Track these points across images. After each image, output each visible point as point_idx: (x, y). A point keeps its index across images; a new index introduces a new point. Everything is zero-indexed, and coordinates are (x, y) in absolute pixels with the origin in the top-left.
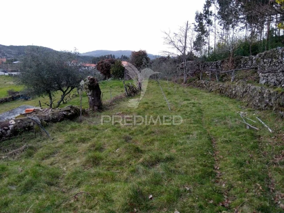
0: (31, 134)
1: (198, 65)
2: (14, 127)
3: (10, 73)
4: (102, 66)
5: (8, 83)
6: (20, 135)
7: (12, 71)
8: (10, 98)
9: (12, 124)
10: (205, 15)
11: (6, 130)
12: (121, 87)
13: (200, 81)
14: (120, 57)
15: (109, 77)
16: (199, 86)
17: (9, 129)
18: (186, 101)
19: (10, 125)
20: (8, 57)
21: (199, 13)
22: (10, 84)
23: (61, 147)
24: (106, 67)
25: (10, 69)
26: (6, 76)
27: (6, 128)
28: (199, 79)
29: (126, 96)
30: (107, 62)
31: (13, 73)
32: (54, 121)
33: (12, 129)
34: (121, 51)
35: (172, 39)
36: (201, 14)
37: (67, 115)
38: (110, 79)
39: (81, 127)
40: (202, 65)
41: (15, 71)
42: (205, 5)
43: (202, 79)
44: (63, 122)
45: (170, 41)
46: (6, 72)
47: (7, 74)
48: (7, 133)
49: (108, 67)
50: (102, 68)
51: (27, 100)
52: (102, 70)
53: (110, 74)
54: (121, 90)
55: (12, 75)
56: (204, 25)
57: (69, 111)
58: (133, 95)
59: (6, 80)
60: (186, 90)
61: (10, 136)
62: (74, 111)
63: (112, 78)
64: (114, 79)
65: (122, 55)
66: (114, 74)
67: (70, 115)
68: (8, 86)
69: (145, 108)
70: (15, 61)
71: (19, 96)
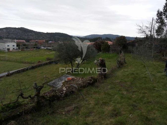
0: (74, 96)
1: (161, 46)
2: (66, 92)
3: (47, 48)
4: (96, 45)
5: (46, 53)
6: (69, 96)
7: (48, 47)
8: (48, 62)
9: (65, 90)
10: (164, 13)
11: (62, 94)
12: (109, 58)
13: (164, 57)
14: (105, 39)
15: (101, 51)
16: (164, 61)
17: (63, 93)
18: (159, 73)
19: (64, 91)
20: (46, 39)
21: (160, 11)
22: (47, 54)
23: (94, 108)
24: (99, 46)
25: (47, 46)
26: (45, 49)
27: (62, 93)
28: (163, 56)
29: (118, 68)
30: (99, 43)
31: (48, 48)
32: (84, 87)
33: (65, 93)
34: (105, 35)
35: (144, 30)
36: (161, 12)
37: (90, 83)
38: (101, 52)
39: (100, 92)
40: (164, 46)
41: (49, 47)
42: (164, 6)
43: (165, 56)
44: (88, 87)
45: (142, 31)
46: (45, 47)
47: (45, 48)
48: (62, 96)
49: (100, 46)
50: (96, 46)
51: (56, 64)
52: (96, 47)
53: (101, 50)
54: (109, 61)
55: (48, 49)
56: (163, 19)
57: (91, 80)
58: (121, 67)
59: (45, 52)
60: (155, 63)
61: (64, 97)
62: (93, 80)
63: (102, 52)
64: (103, 53)
65: (106, 37)
66: (103, 50)
67: (92, 83)
68: (46, 55)
69: (134, 78)
70: (49, 41)
71: (53, 62)
